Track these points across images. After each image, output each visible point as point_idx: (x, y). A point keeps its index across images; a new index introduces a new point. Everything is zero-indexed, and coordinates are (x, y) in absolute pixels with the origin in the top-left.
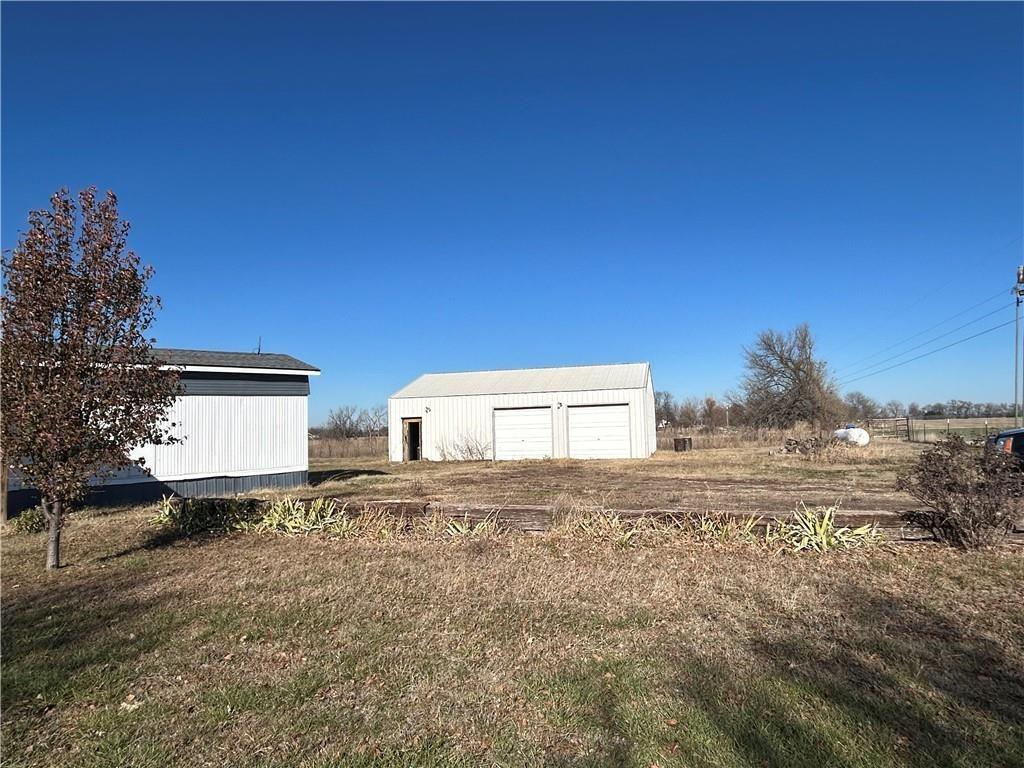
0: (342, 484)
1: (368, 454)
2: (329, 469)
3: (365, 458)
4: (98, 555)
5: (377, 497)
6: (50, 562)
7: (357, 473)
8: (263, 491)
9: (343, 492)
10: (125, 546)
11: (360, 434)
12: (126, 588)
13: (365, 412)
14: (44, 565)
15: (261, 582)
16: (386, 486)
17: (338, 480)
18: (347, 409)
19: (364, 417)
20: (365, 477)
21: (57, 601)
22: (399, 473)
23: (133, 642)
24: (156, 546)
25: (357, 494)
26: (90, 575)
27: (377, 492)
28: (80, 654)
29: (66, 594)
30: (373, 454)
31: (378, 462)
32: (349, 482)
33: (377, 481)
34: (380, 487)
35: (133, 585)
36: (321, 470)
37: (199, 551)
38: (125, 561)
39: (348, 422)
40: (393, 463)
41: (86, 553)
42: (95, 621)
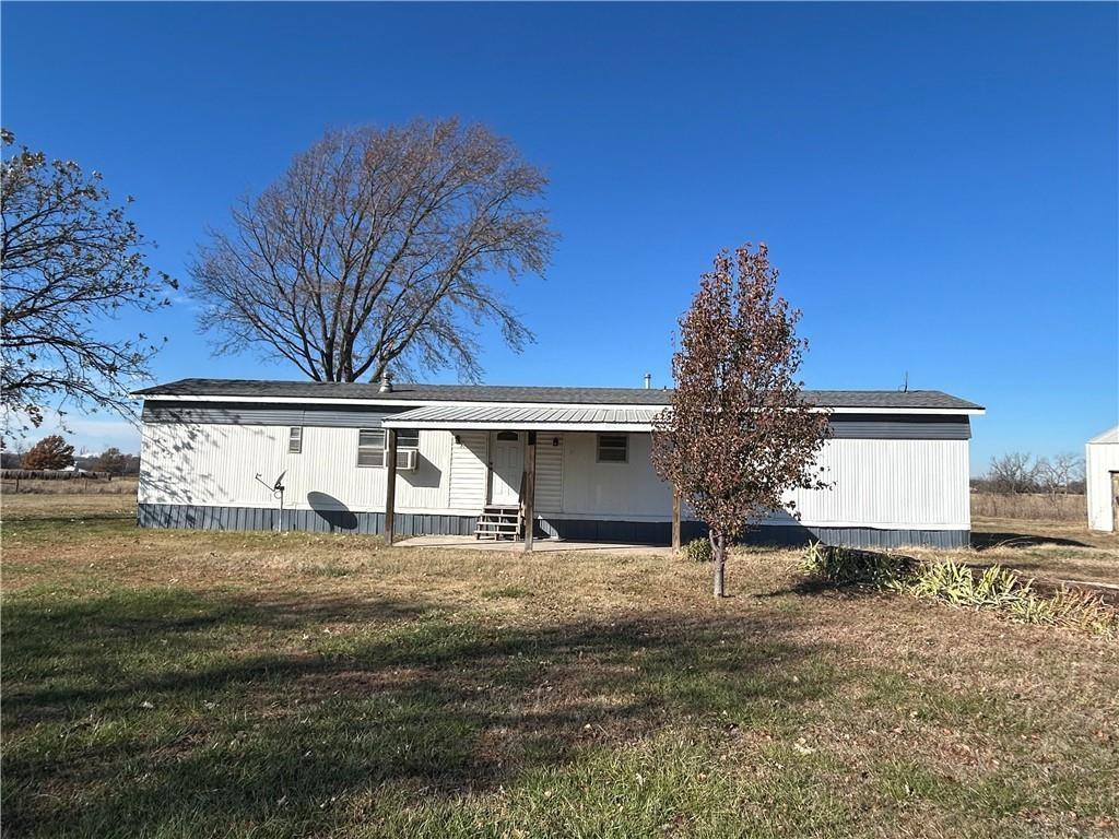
0: (1019, 552)
1: (1053, 517)
2: (996, 531)
3: (1050, 521)
4: (753, 592)
5: (1077, 575)
6: (717, 590)
7: (1040, 540)
8: (914, 549)
9: (1022, 562)
10: (776, 587)
11: (1037, 489)
12: (784, 629)
13: (1044, 461)
14: (712, 592)
15: (927, 654)
16: (1089, 562)
17: (1013, 547)
18: (1017, 456)
19: (1041, 468)
20: (1052, 546)
21: (726, 627)
22: (1109, 547)
23: (796, 685)
24: (806, 593)
25: (1044, 568)
26: (749, 610)
27: (1075, 569)
28: (751, 684)
29: (733, 623)
30: (1061, 517)
31: (1071, 529)
32: (1029, 550)
33: (1073, 554)
34: (1079, 563)
35: (789, 627)
36: (985, 531)
37: (850, 604)
38: (780, 601)
39: (1018, 473)
40: (1095, 532)
41: (744, 588)
42: (760, 655)
